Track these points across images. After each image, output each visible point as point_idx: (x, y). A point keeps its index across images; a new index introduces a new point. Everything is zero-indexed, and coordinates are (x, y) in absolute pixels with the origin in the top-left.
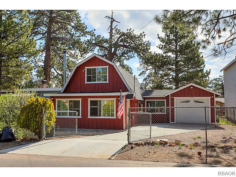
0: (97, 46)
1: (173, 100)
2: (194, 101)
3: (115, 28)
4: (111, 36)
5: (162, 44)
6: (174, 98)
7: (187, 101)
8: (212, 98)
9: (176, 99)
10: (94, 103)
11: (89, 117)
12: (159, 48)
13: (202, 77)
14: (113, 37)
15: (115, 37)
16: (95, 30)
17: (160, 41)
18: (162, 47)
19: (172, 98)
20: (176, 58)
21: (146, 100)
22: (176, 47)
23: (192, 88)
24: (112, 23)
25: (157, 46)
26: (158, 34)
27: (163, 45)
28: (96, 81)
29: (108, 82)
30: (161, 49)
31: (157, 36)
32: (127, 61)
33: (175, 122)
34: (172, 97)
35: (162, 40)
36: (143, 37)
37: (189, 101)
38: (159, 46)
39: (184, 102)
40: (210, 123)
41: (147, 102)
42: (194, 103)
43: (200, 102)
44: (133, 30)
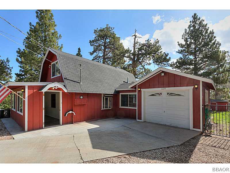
2: (168, 94)
3: (137, 42)
6: (141, 89)
7: (158, 94)
8: (196, 88)
9: (144, 91)
11: (17, 111)
17: (180, 47)
19: (139, 91)
21: (120, 93)
24: (135, 39)
27: (182, 50)
29: (60, 75)
33: (142, 120)
34: (139, 89)
36: (157, 43)
37: (161, 93)
38: (178, 51)
39: (154, 95)
40: (191, 128)
41: (122, 95)
42: (168, 96)
43: (177, 95)
44: (150, 40)
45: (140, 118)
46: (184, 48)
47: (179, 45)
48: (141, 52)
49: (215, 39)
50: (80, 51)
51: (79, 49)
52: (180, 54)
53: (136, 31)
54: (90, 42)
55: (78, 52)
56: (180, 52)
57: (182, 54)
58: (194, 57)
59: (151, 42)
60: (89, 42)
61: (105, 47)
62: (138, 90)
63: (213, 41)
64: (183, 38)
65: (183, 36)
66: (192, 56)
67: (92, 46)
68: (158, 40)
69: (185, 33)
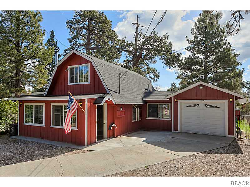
0: (123, 51)
1: (176, 103)
2: (205, 105)
3: (140, 33)
4: (136, 41)
5: (191, 45)
6: (178, 100)
7: (196, 105)
8: (231, 101)
9: (181, 102)
10: (57, 109)
11: (52, 126)
12: (188, 50)
13: (233, 77)
14: (138, 42)
15: (140, 41)
16: (125, 37)
17: (189, 43)
18: (190, 49)
19: (176, 101)
20: (206, 58)
21: (147, 103)
22: (205, 48)
23: (201, 87)
24: (137, 29)
25: (185, 49)
26: (187, 37)
27: (191, 47)
28: (78, 82)
29: (89, 83)
30: (189, 51)
31: (186, 39)
32: (154, 64)
33: (179, 131)
34: (176, 100)
35: (191, 42)
36: (167, 38)
37: (199, 105)
38: (187, 48)
39: (191, 106)
40: (227, 135)
41: (149, 105)
42: (205, 107)
43: (213, 107)
44: (157, 33)
45: (176, 129)
46: (193, 45)
47: (187, 40)
48: (146, 47)
49: (226, 39)
50: (54, 36)
51: (52, 32)
52: (189, 52)
53: (138, 18)
54: (68, 22)
55: (51, 36)
56: (189, 49)
57: (191, 52)
58: (204, 57)
59: (159, 35)
60: (66, 23)
61: (90, 32)
62: (174, 100)
63: (224, 41)
64: (192, 32)
65: (192, 30)
66: (201, 54)
67: (69, 28)
68: (168, 34)
69: (194, 27)
